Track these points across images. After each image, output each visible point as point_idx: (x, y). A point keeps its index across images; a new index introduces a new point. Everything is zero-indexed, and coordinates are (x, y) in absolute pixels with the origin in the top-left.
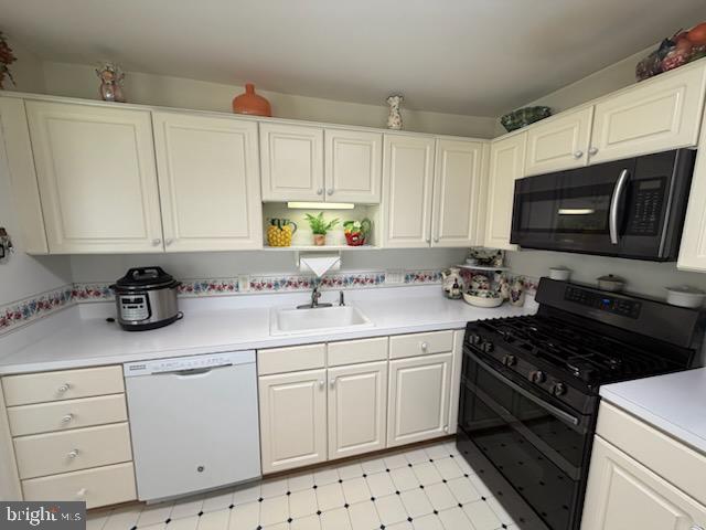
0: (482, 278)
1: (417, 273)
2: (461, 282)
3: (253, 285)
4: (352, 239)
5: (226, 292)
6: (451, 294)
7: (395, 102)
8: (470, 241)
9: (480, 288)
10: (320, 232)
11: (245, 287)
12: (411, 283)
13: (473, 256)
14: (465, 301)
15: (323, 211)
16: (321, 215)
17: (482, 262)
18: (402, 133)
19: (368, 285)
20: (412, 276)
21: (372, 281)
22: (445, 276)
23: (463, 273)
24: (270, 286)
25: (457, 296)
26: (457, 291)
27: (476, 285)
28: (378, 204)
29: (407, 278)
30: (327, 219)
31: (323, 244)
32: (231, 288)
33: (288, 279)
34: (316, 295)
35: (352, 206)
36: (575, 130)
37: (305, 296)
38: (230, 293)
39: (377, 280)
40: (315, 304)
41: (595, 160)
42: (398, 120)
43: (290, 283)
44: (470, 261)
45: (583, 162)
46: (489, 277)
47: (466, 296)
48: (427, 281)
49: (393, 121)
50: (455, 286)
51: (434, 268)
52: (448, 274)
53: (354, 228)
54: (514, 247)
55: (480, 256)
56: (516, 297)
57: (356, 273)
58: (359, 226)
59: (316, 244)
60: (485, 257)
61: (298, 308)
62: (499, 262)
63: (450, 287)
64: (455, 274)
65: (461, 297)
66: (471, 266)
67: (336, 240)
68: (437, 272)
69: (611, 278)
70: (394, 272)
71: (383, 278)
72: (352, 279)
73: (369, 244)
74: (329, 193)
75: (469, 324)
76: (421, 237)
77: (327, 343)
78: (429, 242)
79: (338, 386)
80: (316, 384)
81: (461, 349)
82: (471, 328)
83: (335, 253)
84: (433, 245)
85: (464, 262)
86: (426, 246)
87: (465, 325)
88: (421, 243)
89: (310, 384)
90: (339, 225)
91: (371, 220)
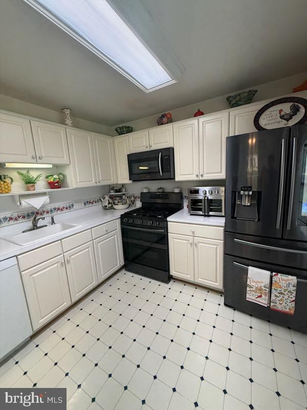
0: (118, 198)
1: (89, 201)
2: (111, 201)
4: (52, 185)
6: (107, 207)
7: (68, 112)
8: (112, 181)
9: (118, 202)
10: (29, 182)
12: (87, 206)
13: (112, 189)
14: (114, 209)
15: (29, 170)
16: (28, 172)
17: (117, 191)
18: (73, 128)
19: (65, 210)
20: (87, 202)
21: (67, 208)
22: (102, 200)
23: (111, 197)
25: (109, 208)
26: (110, 205)
27: (116, 202)
28: (68, 165)
29: (85, 204)
30: (34, 175)
31: (34, 190)
33: (9, 216)
34: (35, 222)
35: (51, 166)
36: (144, 138)
37: (29, 224)
39: (70, 207)
40: (35, 227)
41: (152, 149)
42: (71, 122)
43: (11, 219)
44: (112, 191)
45: (148, 149)
46: (121, 197)
47: (115, 207)
48: (95, 204)
49: (69, 122)
50: (109, 203)
51: (96, 196)
52: (104, 198)
53: (55, 179)
54: (131, 182)
55: (115, 188)
56: (133, 202)
57: (57, 205)
58: (57, 177)
59: (29, 190)
60: (117, 189)
61: (23, 232)
62: (124, 190)
63: (107, 204)
64: (107, 198)
65: (112, 208)
66: (113, 193)
67: (41, 186)
68: (99, 198)
69: (161, 188)
70: (78, 202)
71: (73, 205)
72: (55, 209)
73: (65, 187)
74: (40, 158)
75: (121, 215)
76: (92, 181)
77: (61, 240)
78: (96, 183)
79: (71, 260)
80: (59, 264)
81: (120, 227)
82: (122, 217)
83: (44, 194)
84: (98, 184)
85: (110, 192)
86: (95, 185)
87: (120, 216)
88: (92, 183)
89: (56, 265)
90: (42, 178)
91: (64, 173)
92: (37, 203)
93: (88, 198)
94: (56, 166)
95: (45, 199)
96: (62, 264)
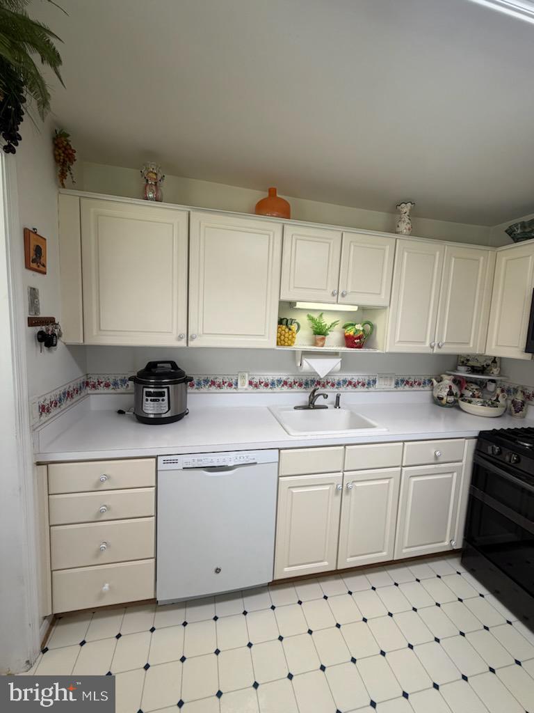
0: (474, 387)
1: (406, 378)
2: (455, 389)
3: (250, 383)
4: (350, 341)
5: (225, 389)
6: (444, 402)
7: (406, 208)
8: (472, 347)
9: (473, 396)
10: (320, 333)
11: (243, 384)
12: (400, 388)
13: (463, 364)
14: (459, 408)
15: (322, 312)
16: (321, 316)
17: (474, 370)
18: (411, 238)
19: (359, 388)
20: (402, 381)
21: (363, 385)
22: (435, 382)
23: (458, 381)
24: (266, 385)
25: (451, 404)
26: (451, 399)
27: (468, 394)
28: (385, 308)
29: (397, 383)
30: (327, 321)
31: (322, 346)
32: (230, 385)
33: (284, 378)
34: (313, 397)
35: (355, 309)
37: (302, 397)
38: (229, 390)
39: (369, 384)
40: (311, 405)
42: (409, 226)
43: (285, 383)
44: (462, 368)
46: (482, 385)
47: (464, 405)
48: (416, 387)
49: (404, 227)
50: (450, 393)
51: (424, 374)
52: (440, 380)
53: (357, 330)
55: (471, 363)
56: (518, 408)
57: (348, 376)
58: (361, 329)
59: (315, 344)
60: (478, 365)
61: (295, 408)
62: (495, 370)
63: (444, 393)
64: (447, 381)
65: (455, 405)
66: (463, 373)
67: (333, 341)
68: (428, 378)
70: (385, 377)
71: (374, 381)
72: (345, 381)
73: (369, 348)
74: (343, 295)
75: (482, 433)
76: (424, 342)
77: (345, 445)
78: (432, 347)
79: (353, 491)
80: (333, 488)
81: (470, 459)
82: (484, 438)
83: (335, 354)
84: (436, 350)
85: (456, 369)
86: (430, 351)
87: (477, 435)
88: (424, 348)
89: (327, 488)
90: (338, 327)
91: (373, 323)
92: (322, 367)
93: (404, 374)
94: (363, 309)
95: (335, 363)
96: (337, 490)
